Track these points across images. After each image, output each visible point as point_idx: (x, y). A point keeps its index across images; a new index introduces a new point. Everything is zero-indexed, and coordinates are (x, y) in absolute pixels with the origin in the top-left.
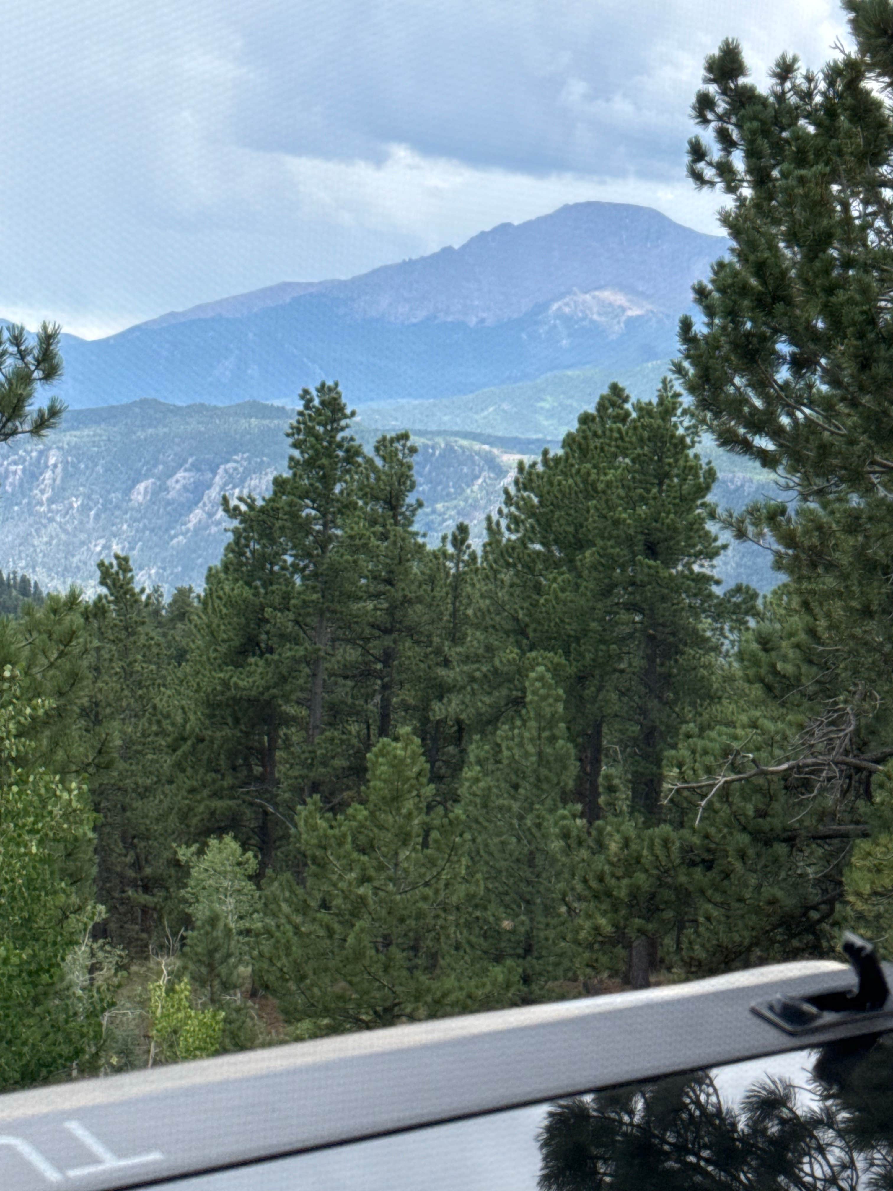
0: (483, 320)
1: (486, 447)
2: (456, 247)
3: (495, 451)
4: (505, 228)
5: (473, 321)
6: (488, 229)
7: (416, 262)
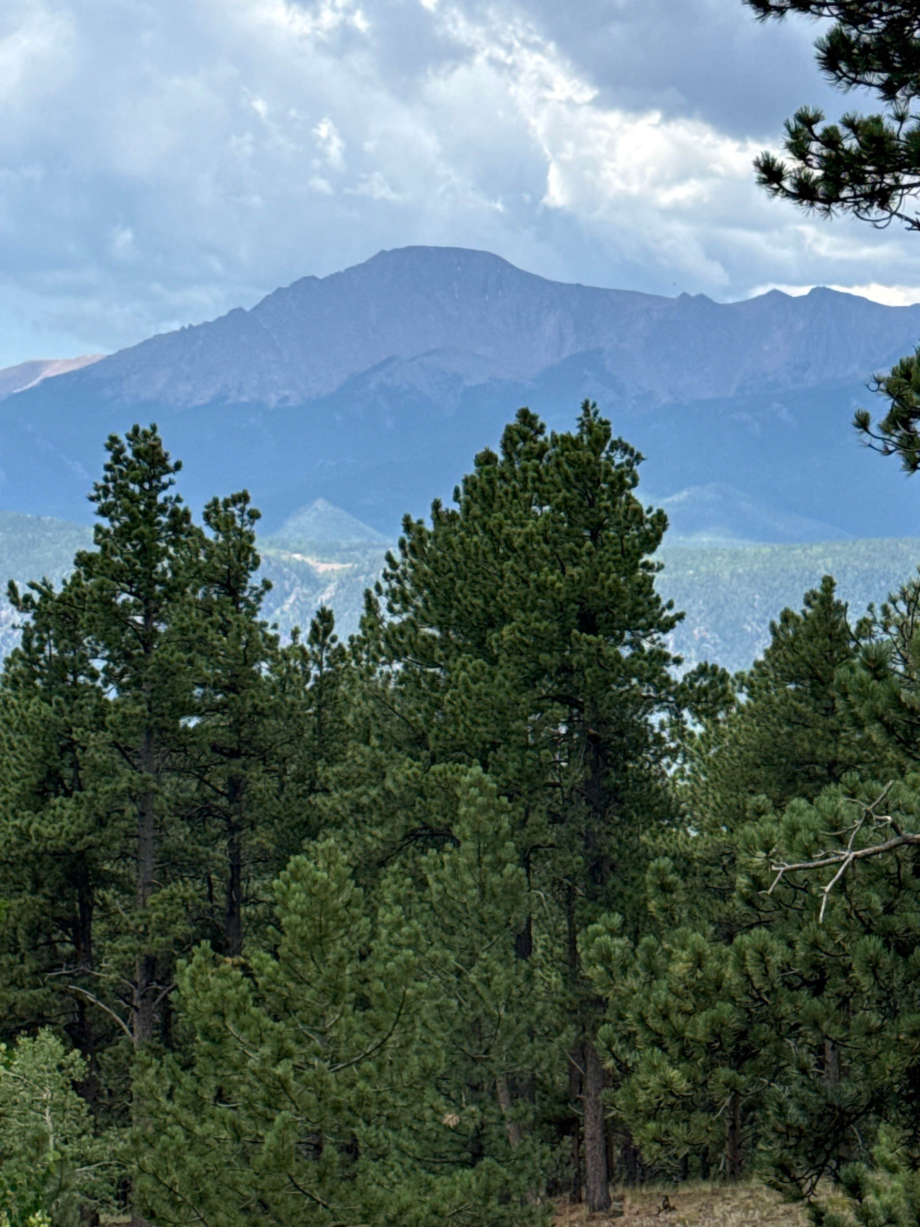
0: (286, 399)
1: (297, 556)
2: (248, 309)
3: (309, 560)
4: (308, 281)
5: (273, 400)
6: (286, 285)
7: (199, 327)
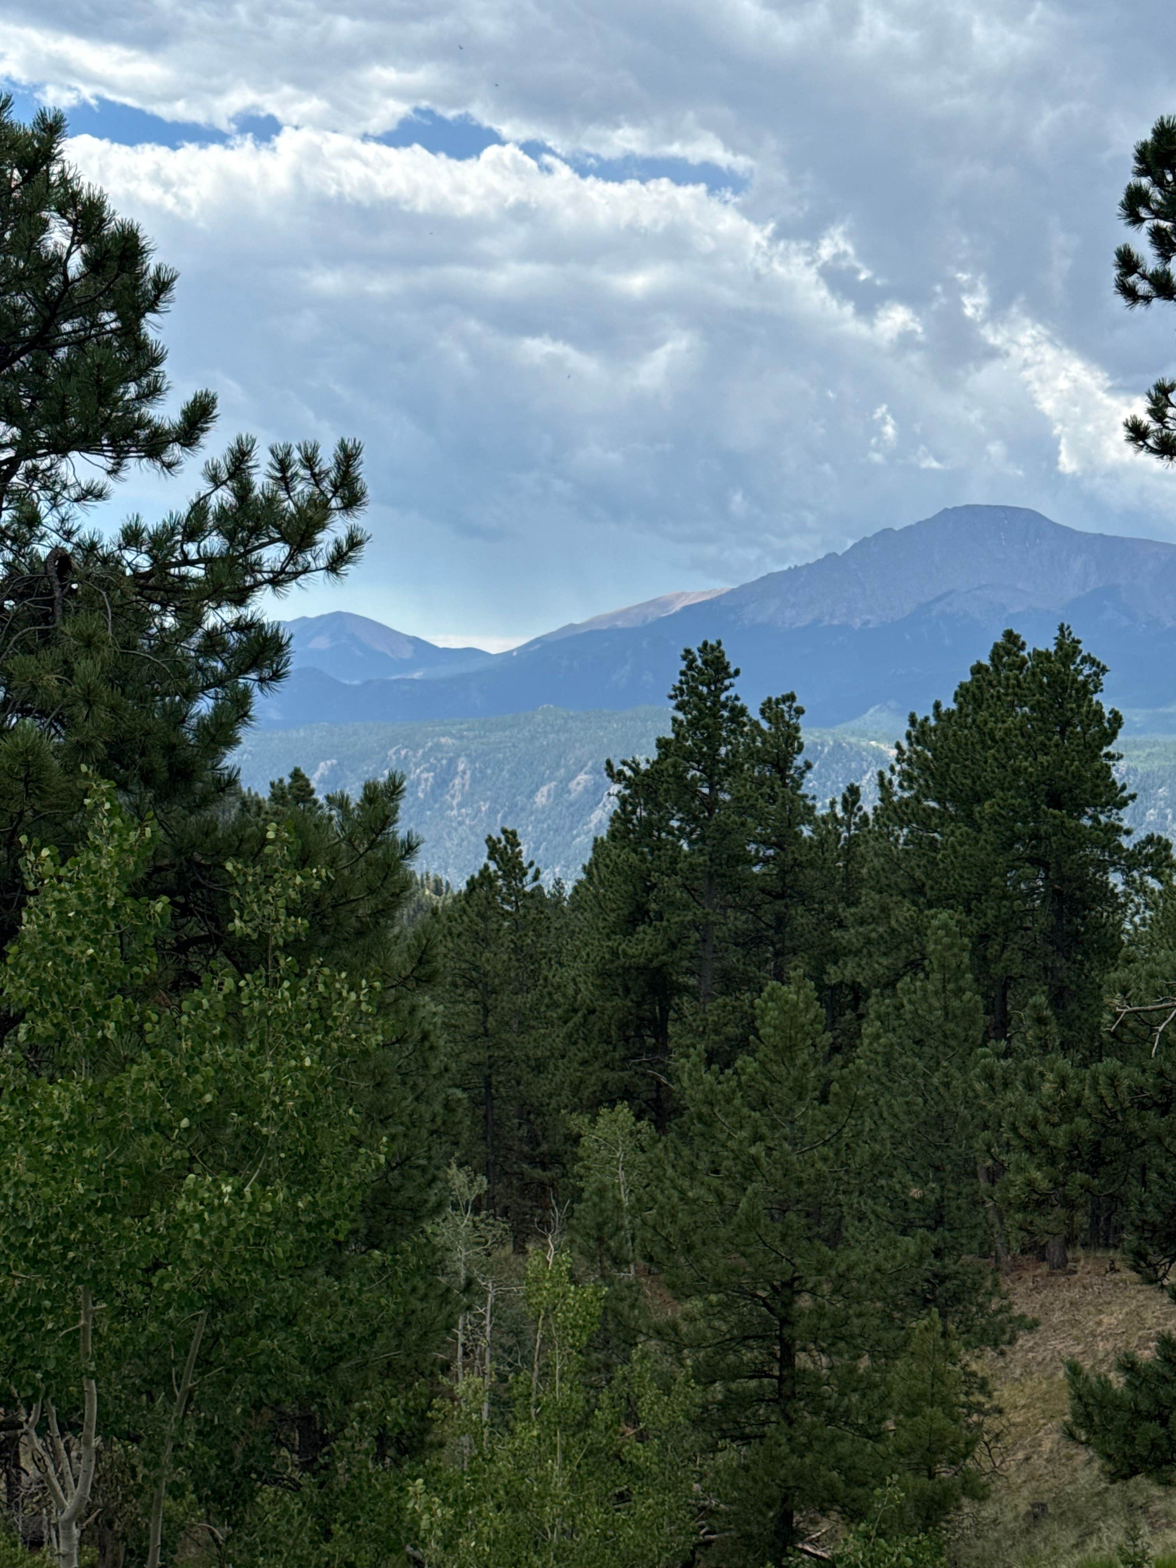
0: (867, 622)
1: (873, 743)
2: (840, 553)
3: (882, 746)
4: (886, 533)
5: (857, 623)
6: (869, 535)
7: (802, 568)
